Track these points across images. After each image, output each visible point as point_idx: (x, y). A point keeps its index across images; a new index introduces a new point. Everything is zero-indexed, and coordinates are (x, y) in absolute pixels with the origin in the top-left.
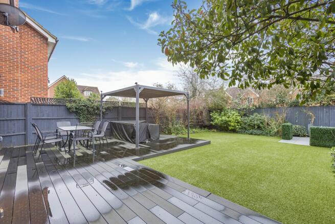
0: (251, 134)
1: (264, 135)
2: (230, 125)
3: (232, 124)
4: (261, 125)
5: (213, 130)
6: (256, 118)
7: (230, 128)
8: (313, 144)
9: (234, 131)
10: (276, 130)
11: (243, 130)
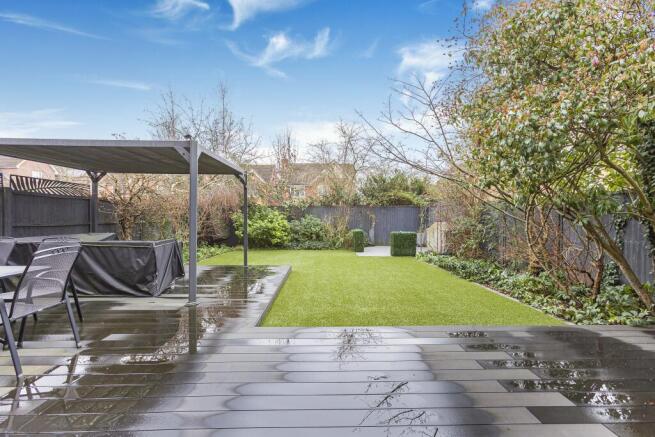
0: (309, 248)
1: (327, 249)
2: (274, 237)
3: (278, 234)
4: (321, 233)
5: (238, 247)
6: (311, 221)
7: (275, 241)
8: (395, 254)
9: (280, 246)
10: (342, 240)
11: (295, 244)
